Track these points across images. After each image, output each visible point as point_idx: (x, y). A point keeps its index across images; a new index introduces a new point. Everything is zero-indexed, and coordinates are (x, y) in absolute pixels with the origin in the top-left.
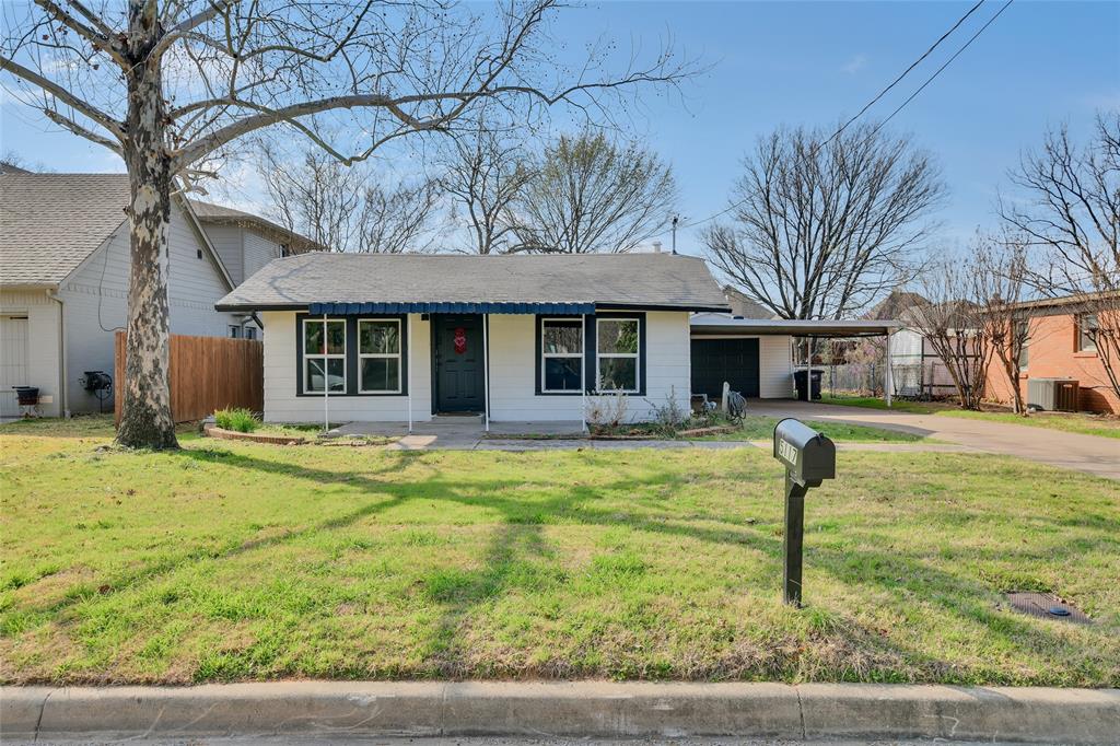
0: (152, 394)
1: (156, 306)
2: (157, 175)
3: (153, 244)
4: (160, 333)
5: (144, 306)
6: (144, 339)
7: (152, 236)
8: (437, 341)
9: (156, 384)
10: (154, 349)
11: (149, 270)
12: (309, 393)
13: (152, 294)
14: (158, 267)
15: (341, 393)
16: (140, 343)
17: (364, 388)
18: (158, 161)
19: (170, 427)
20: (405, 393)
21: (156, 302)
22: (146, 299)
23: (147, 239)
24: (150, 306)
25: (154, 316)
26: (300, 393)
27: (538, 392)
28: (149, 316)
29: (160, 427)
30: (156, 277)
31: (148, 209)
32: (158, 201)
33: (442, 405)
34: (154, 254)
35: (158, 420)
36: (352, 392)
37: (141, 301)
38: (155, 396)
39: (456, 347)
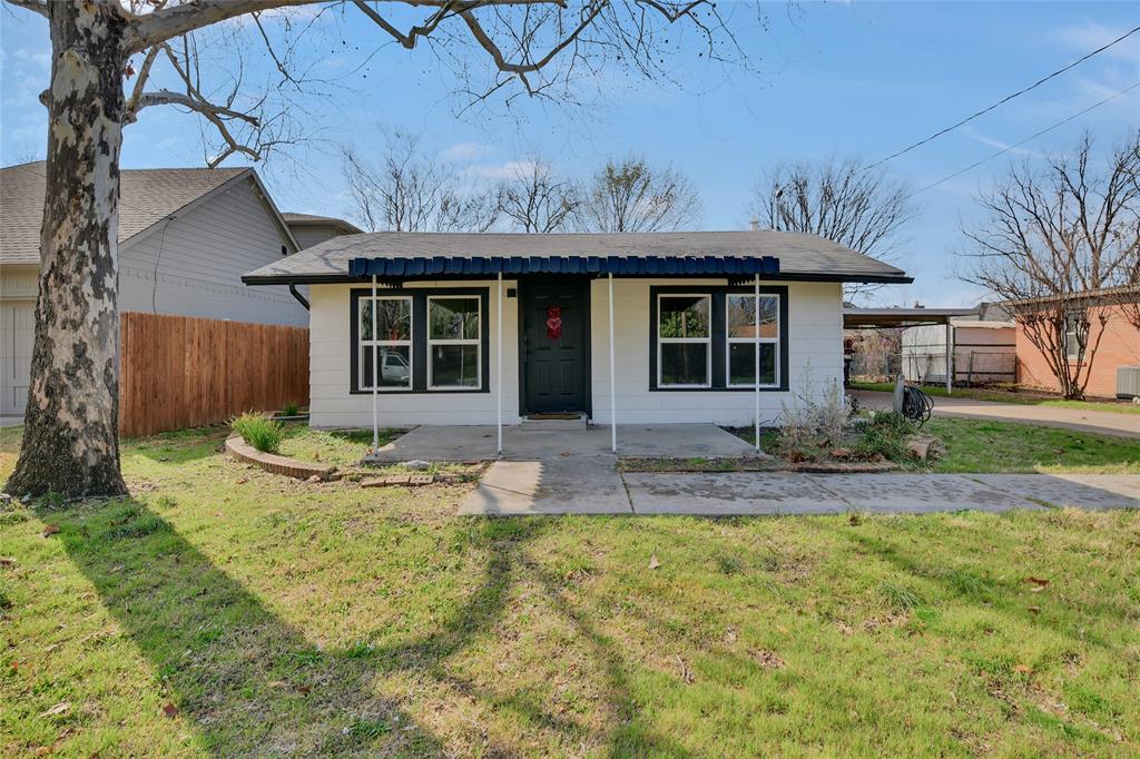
0: (69, 402)
1: (83, 255)
2: (94, 40)
3: (81, 150)
4: (91, 301)
5: (60, 253)
6: (58, 309)
7: (80, 137)
8: (526, 322)
9: (78, 385)
10: (75, 326)
11: (73, 194)
12: (366, 389)
13: (75, 233)
14: (90, 189)
15: (405, 389)
16: (51, 316)
17: (435, 383)
18: (99, 19)
19: (105, 459)
20: (486, 389)
21: (84, 247)
22: (65, 241)
23: (72, 141)
24: (72, 253)
25: (79, 269)
26: (354, 390)
27: (653, 387)
28: (68, 269)
29: (84, 460)
30: (85, 206)
31: (74, 94)
32: (95, 80)
33: (533, 404)
34: (83, 166)
35: (79, 448)
36: (420, 387)
37: (56, 244)
38: (76, 405)
39: (550, 330)
